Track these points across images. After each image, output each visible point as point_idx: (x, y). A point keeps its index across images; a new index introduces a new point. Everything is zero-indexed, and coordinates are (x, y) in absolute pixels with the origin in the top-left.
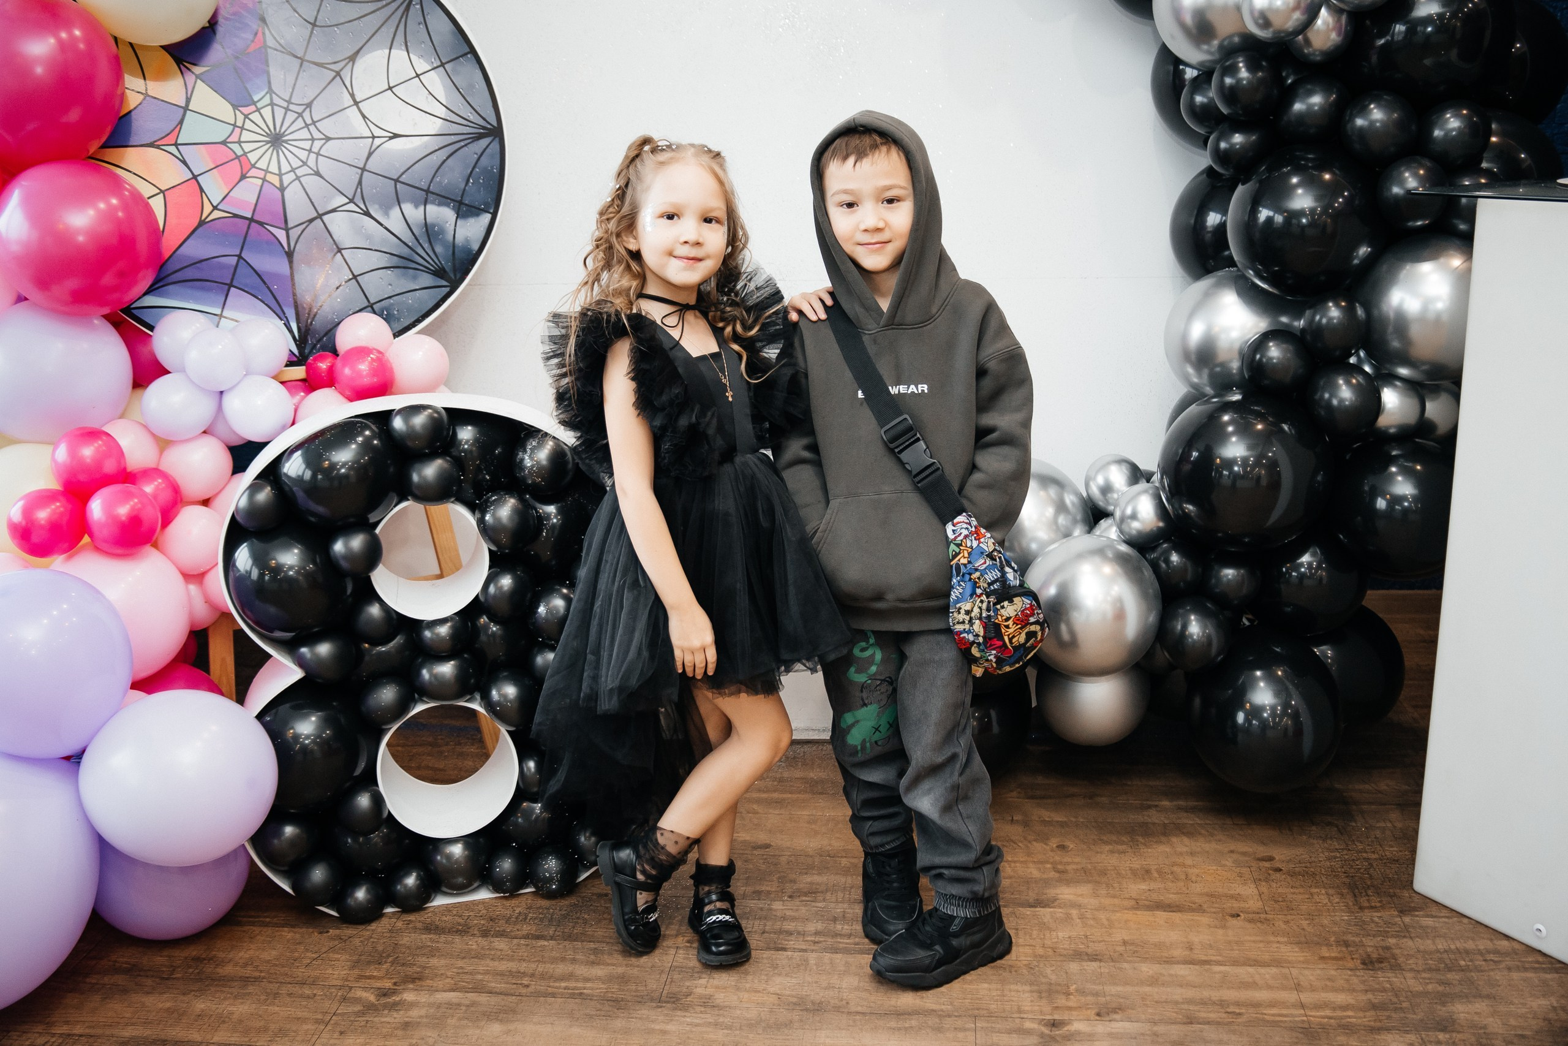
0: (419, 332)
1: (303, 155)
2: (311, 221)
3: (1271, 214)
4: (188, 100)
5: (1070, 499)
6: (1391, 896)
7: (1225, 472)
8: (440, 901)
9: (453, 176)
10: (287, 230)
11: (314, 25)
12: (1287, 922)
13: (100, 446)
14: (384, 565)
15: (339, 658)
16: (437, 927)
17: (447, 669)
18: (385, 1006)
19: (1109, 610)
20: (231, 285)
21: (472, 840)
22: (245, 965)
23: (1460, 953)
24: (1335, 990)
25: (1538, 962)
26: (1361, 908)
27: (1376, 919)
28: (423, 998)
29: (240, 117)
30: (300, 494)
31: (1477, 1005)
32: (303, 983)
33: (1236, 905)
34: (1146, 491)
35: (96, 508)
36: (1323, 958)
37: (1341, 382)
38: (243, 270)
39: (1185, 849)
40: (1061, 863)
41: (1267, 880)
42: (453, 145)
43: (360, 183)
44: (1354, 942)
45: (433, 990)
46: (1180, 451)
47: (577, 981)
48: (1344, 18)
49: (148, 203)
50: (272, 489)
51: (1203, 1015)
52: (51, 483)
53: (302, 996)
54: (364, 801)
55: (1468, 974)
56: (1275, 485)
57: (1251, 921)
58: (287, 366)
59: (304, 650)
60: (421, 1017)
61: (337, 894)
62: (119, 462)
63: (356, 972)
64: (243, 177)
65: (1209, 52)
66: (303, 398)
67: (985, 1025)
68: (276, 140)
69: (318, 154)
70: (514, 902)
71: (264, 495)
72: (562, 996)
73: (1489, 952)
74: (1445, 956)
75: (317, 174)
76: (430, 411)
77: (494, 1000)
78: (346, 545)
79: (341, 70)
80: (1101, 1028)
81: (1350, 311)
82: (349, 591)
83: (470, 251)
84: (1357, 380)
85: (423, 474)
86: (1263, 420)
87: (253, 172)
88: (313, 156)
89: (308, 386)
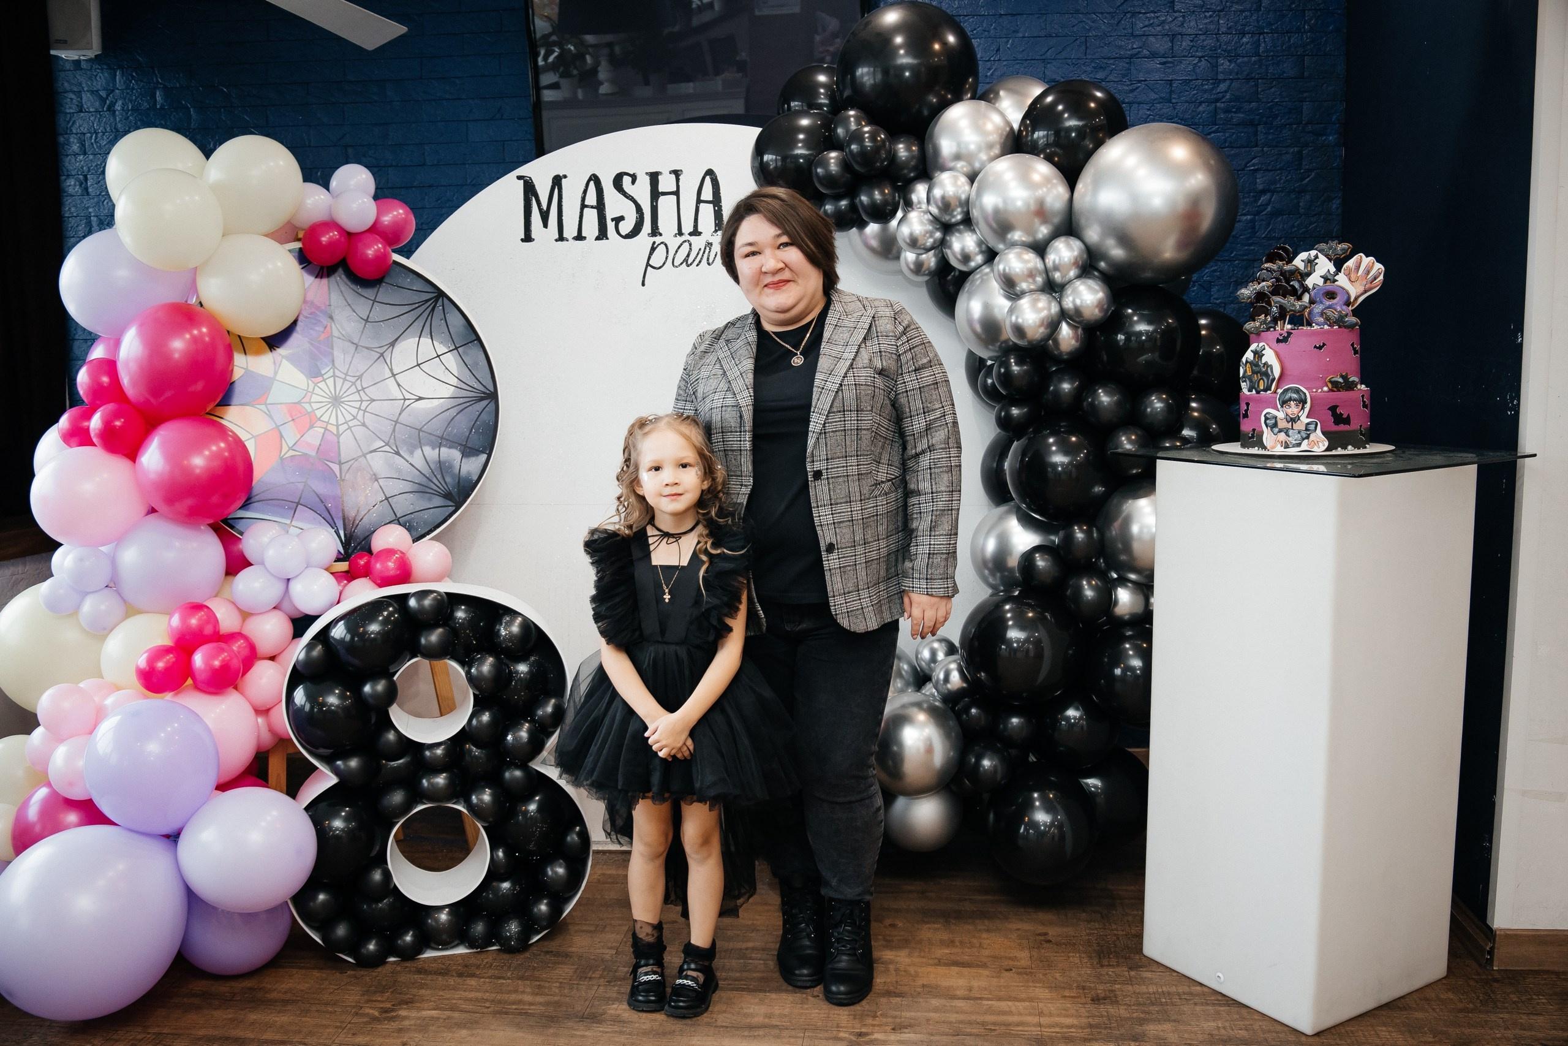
0: (432, 539)
1: (354, 412)
2: (358, 458)
4: (276, 373)
5: (904, 667)
6: (1126, 959)
7: (1003, 647)
8: (429, 954)
9: (461, 427)
10: (340, 465)
11: (367, 321)
12: (1045, 975)
13: (203, 616)
14: (400, 706)
15: (364, 768)
16: (426, 971)
17: (441, 780)
18: (385, 1019)
19: (921, 746)
20: (298, 505)
21: (454, 907)
22: (285, 993)
23: (1164, 994)
24: (1067, 1016)
25: (1218, 1000)
26: (1102, 966)
27: (1110, 973)
28: (414, 1014)
29: (311, 385)
30: (342, 652)
31: (1165, 1026)
32: (327, 1004)
33: (1011, 963)
34: (955, 661)
35: (198, 659)
36: (1065, 997)
37: (1085, 583)
38: (307, 492)
39: (984, 927)
40: (889, 935)
41: (1038, 948)
42: (462, 404)
43: (394, 430)
44: (1089, 987)
45: (420, 1009)
46: (973, 631)
47: (524, 1005)
48: (1080, 331)
49: (245, 445)
50: (323, 647)
51: (968, 1030)
52: (167, 641)
53: (327, 1012)
54: (377, 876)
55: (1165, 1007)
56: (1039, 655)
57: (1018, 974)
58: (335, 561)
59: (339, 763)
60: (410, 1025)
61: (354, 946)
62: (215, 627)
63: (366, 997)
64: (312, 427)
65: (994, 350)
66: (345, 585)
67: (810, 1034)
68: (336, 401)
69: (365, 411)
70: (483, 956)
71: (319, 649)
72: (513, 1014)
73: (1184, 993)
74: (1153, 996)
75: (364, 425)
76: (436, 594)
77: (463, 1016)
78: (372, 687)
79: (384, 352)
80: (893, 1037)
81: (1089, 533)
82: (373, 721)
83: (471, 480)
84: (1096, 582)
85: (429, 639)
86: (1033, 610)
87: (319, 424)
88: (361, 412)
89: (349, 576)
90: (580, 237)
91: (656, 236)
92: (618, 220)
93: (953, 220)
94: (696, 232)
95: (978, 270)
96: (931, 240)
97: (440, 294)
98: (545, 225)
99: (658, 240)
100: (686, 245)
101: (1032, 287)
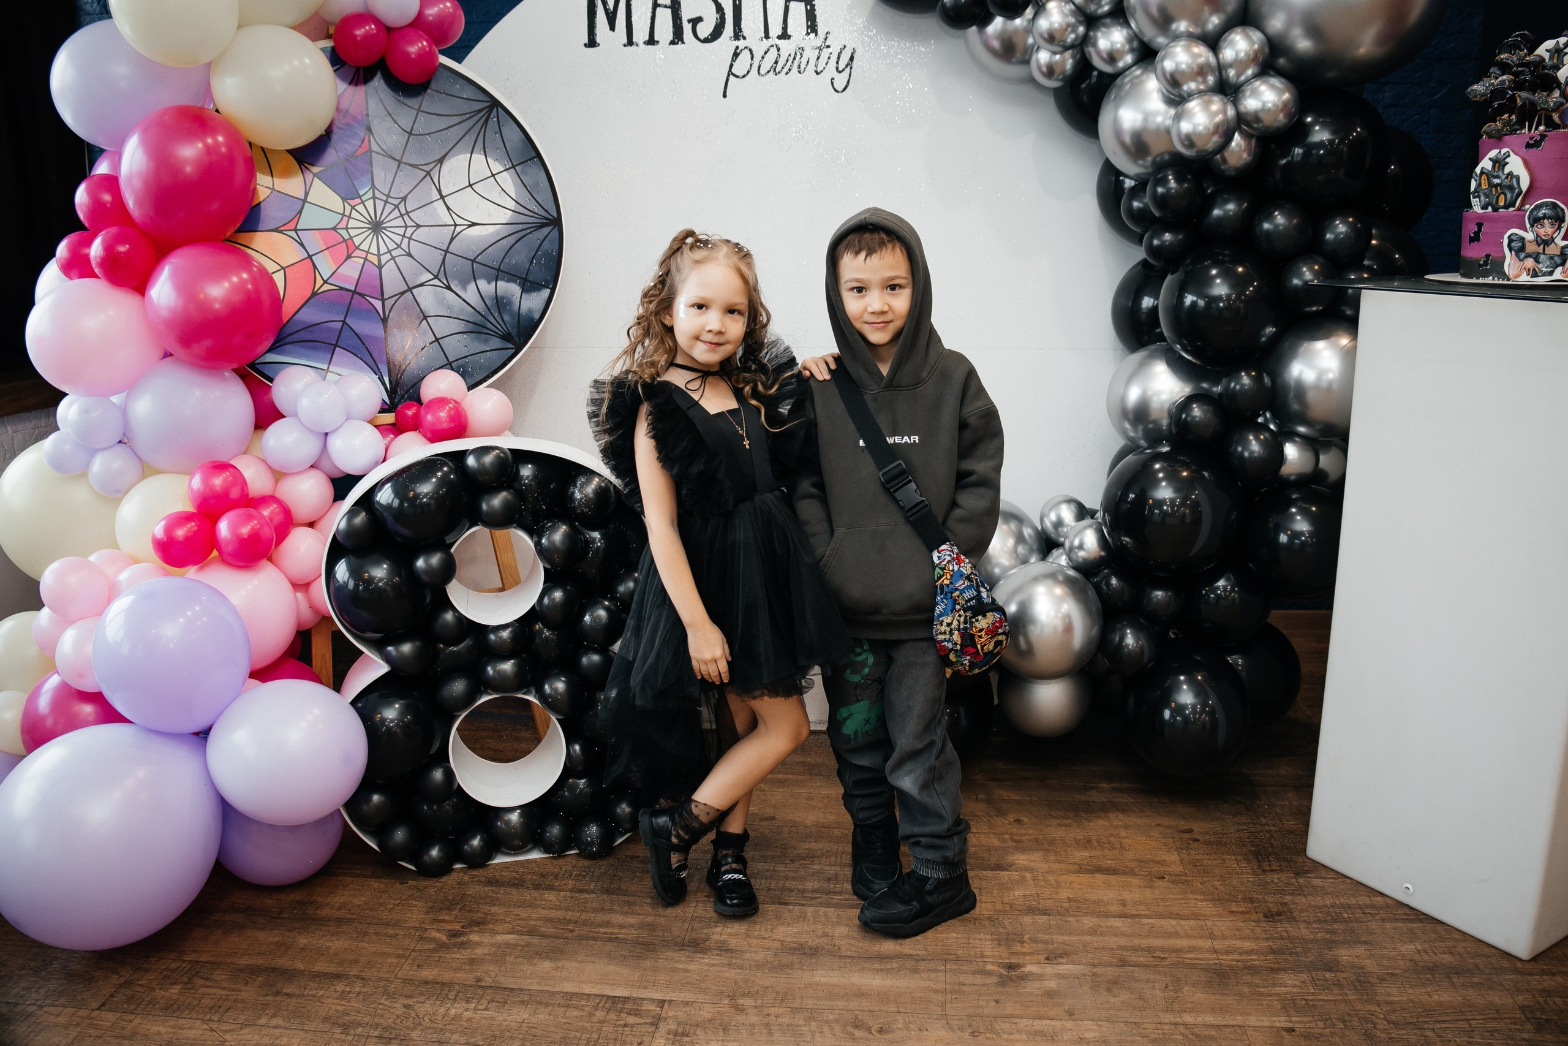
0: (488, 386)
1: (398, 239)
2: (402, 293)
3: (1195, 299)
4: (307, 194)
5: (1027, 532)
6: (1288, 862)
7: (1156, 511)
8: (500, 860)
9: (520, 258)
10: (383, 300)
11: (410, 134)
12: (1203, 883)
13: (228, 477)
14: (459, 581)
15: (418, 654)
16: (497, 881)
17: (507, 666)
18: (455, 945)
19: (1059, 624)
20: (336, 346)
21: (527, 809)
22: (340, 908)
23: (1344, 907)
24: (1242, 938)
25: (1406, 914)
26: (1264, 871)
27: (1276, 880)
28: (487, 939)
29: (348, 208)
30: (389, 519)
31: (1357, 950)
32: (387, 925)
33: (1162, 869)
34: (1090, 526)
35: (224, 528)
36: (1232, 912)
37: (1251, 438)
38: (346, 333)
39: (1120, 823)
40: (1017, 834)
41: (1187, 848)
42: (520, 231)
43: (443, 262)
44: (1258, 899)
45: (493, 933)
46: (1119, 493)
47: (613, 927)
48: (1253, 141)
49: (272, 278)
50: (366, 515)
51: (1134, 959)
52: (189, 507)
53: (385, 935)
54: (438, 775)
55: (1350, 925)
56: (1197, 521)
57: (1173, 882)
58: (380, 412)
59: (390, 648)
60: (484, 954)
61: (415, 852)
62: (243, 490)
63: (431, 916)
64: (349, 257)
65: (1143, 166)
66: (392, 440)
67: (954, 967)
68: (377, 227)
69: (410, 239)
70: (561, 861)
71: (360, 519)
72: (601, 939)
73: (1367, 906)
74: (1332, 910)
75: (409, 254)
76: (497, 451)
77: (545, 942)
78: (426, 562)
79: (431, 170)
80: (1049, 970)
81: (1258, 380)
82: (428, 600)
83: (532, 319)
84: (1264, 436)
85: (491, 504)
86: (1188, 468)
87: (357, 253)
88: (406, 240)
89: (396, 429)
90: (651, 41)
91: (739, 40)
92: (695, 21)
93: (1100, 11)
94: (785, 36)
95: (1127, 73)
96: (1073, 36)
97: (495, 103)
98: (612, 27)
99: (741, 43)
100: (774, 50)
101: (1202, 87)
